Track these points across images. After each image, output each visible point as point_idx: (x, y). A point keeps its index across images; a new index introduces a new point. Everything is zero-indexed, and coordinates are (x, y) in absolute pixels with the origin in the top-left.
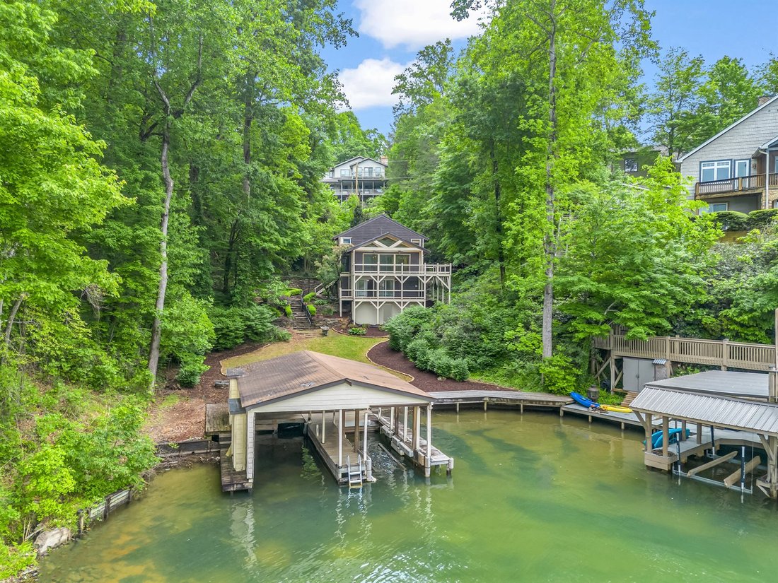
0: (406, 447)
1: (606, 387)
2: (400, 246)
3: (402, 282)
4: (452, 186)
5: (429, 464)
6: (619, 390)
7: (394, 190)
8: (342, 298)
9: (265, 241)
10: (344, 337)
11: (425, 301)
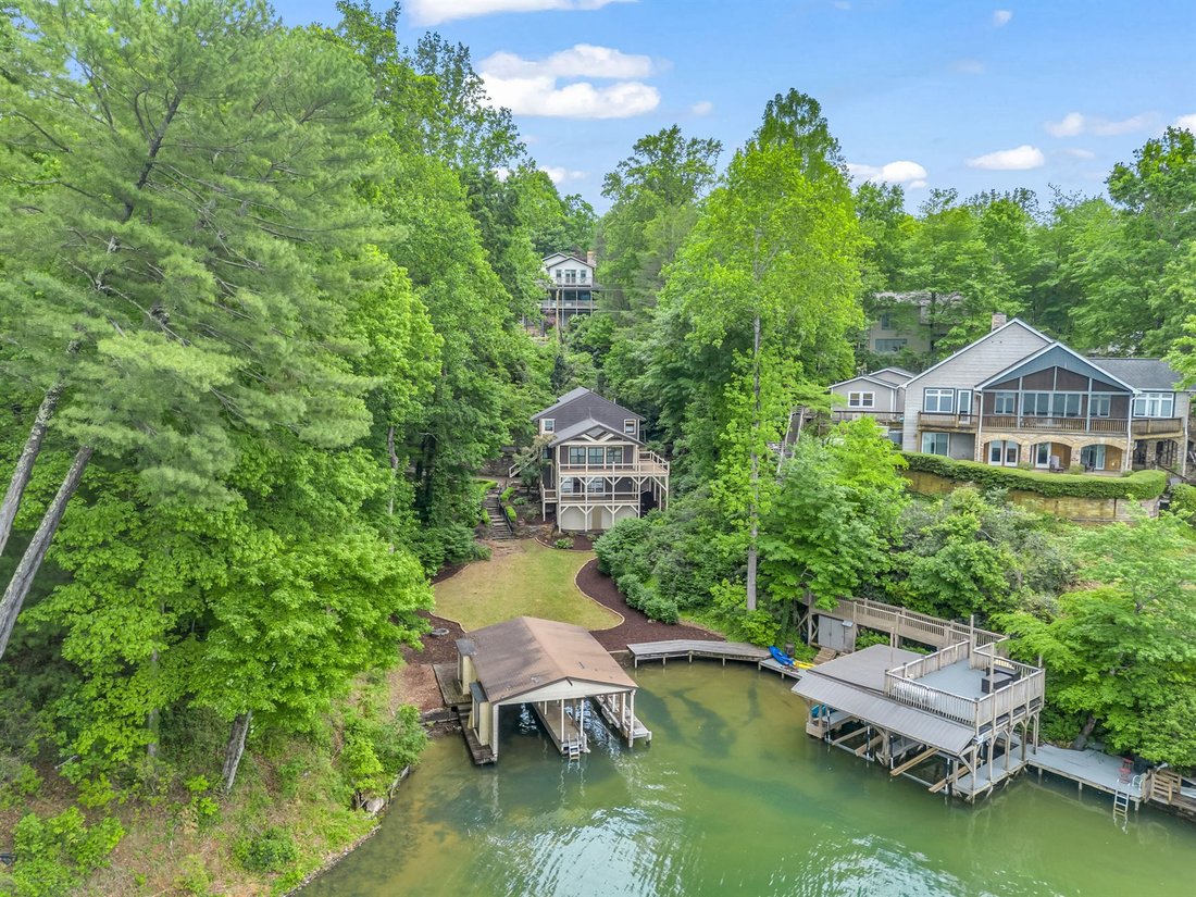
0: (614, 718)
1: (805, 640)
2: (612, 439)
3: (614, 484)
5: (632, 738)
6: (814, 644)
8: (545, 500)
10: (550, 552)
11: (639, 504)
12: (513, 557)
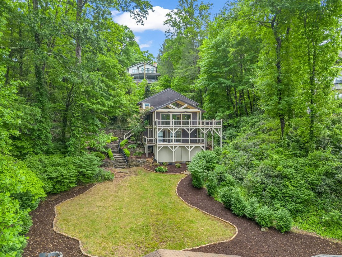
2: (186, 108)
3: (190, 132)
4: (215, 69)
7: (165, 78)
8: (148, 144)
9: (94, 103)
10: (153, 175)
11: (205, 145)
12: (129, 178)
